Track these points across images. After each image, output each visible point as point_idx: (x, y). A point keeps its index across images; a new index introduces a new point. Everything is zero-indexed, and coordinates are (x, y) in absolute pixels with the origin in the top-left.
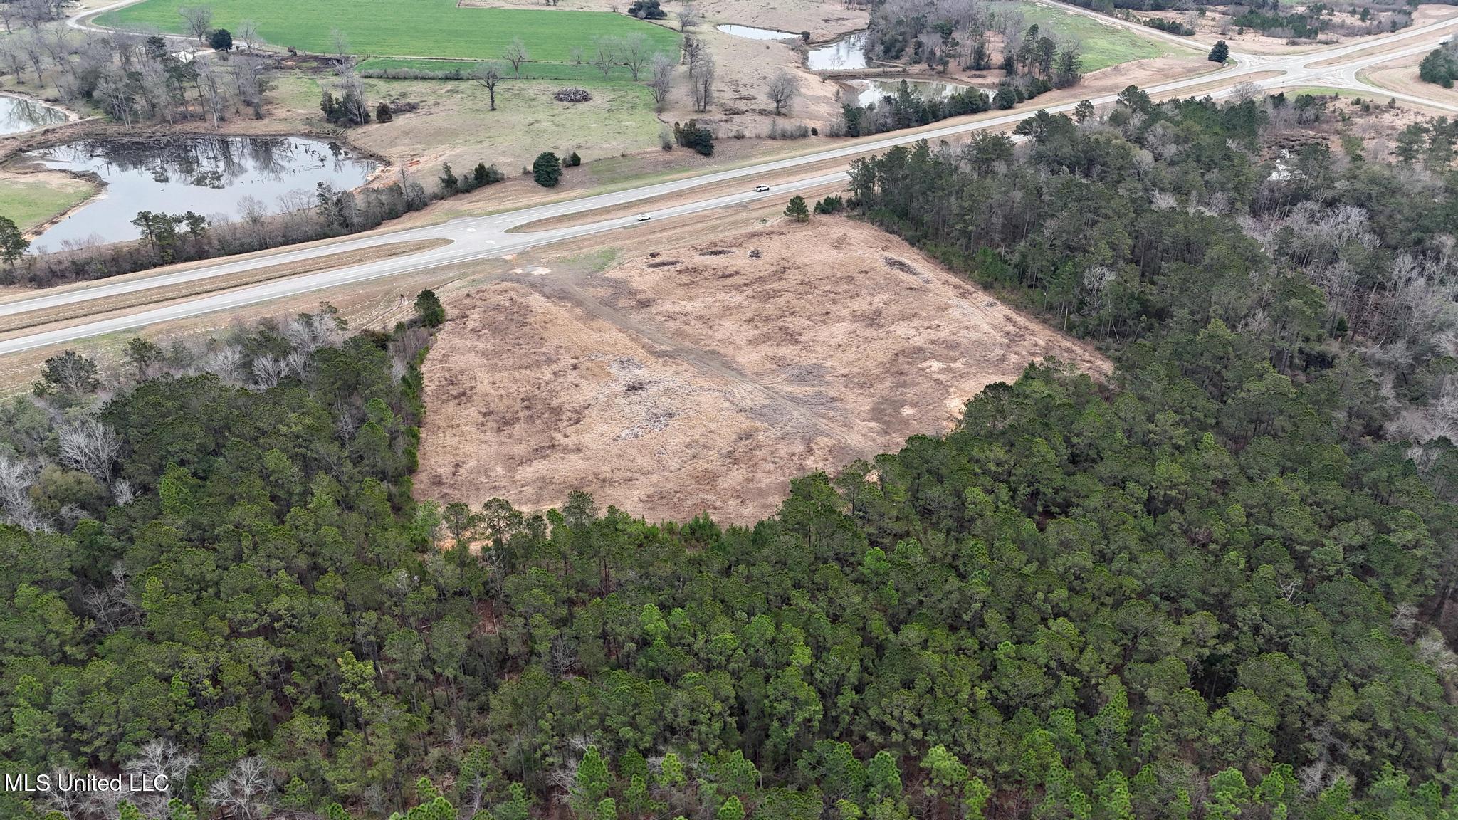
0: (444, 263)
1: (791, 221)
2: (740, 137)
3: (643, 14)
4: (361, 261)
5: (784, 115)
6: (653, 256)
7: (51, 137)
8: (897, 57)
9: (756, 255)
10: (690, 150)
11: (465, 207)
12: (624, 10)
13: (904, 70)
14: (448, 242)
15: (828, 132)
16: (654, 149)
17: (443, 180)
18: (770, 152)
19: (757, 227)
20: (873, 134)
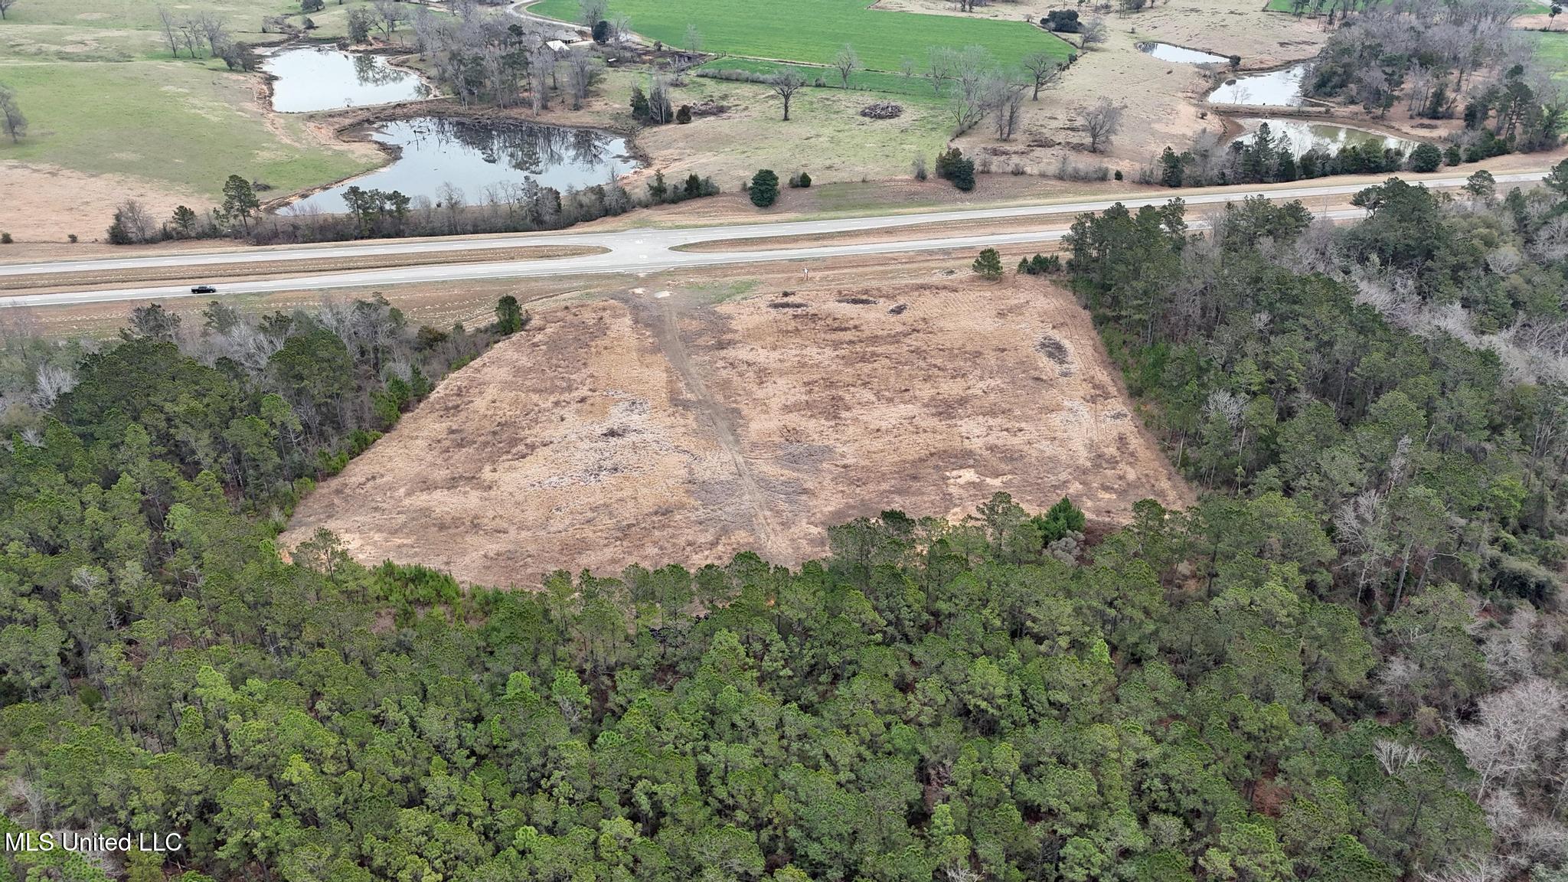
0: (573, 272)
1: (980, 278)
2: (1018, 173)
3: (1052, 25)
4: (513, 258)
5: (1102, 153)
6: (786, 294)
7: (399, 111)
8: (1330, 95)
9: (899, 310)
10: (949, 183)
11: (657, 219)
12: (1037, 21)
13: (1327, 112)
14: (606, 250)
15: (1137, 178)
16: (907, 177)
17: (651, 188)
18: (1047, 195)
19: (938, 278)
20: (1202, 186)
